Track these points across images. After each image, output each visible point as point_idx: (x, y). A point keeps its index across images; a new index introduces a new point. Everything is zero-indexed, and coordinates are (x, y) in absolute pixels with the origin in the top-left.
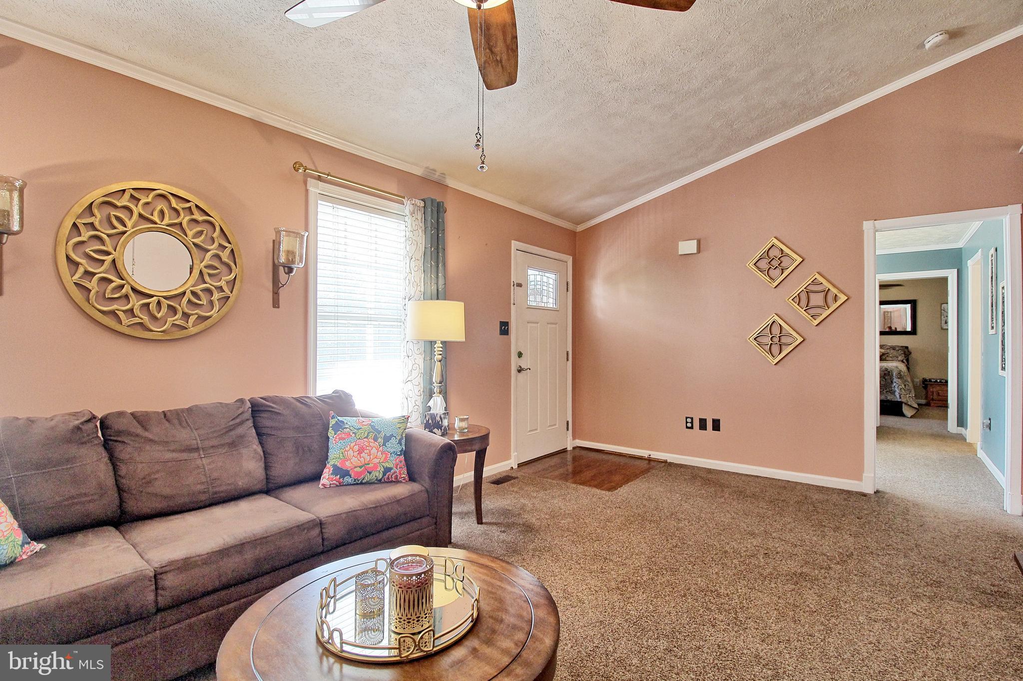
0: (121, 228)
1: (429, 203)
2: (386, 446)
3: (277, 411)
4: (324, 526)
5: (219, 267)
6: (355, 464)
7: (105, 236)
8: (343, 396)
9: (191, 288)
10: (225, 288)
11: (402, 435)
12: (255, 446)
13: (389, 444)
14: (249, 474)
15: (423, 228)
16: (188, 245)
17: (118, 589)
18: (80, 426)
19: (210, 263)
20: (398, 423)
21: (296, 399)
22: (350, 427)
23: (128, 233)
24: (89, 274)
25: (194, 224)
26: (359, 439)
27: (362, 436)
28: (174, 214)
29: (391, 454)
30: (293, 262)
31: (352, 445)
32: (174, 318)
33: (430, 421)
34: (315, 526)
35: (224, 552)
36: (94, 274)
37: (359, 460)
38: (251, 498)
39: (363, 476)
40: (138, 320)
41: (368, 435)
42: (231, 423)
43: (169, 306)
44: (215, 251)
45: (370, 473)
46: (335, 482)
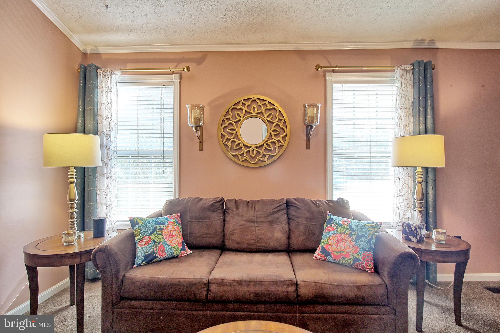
0: (239, 118)
1: (416, 65)
2: (357, 242)
3: (298, 207)
4: (299, 287)
5: (278, 130)
6: (334, 249)
7: (233, 123)
8: (341, 202)
9: (266, 142)
10: (281, 141)
11: (372, 237)
12: (284, 225)
13: (359, 241)
14: (277, 239)
15: (412, 84)
16: (265, 122)
17: (192, 284)
18: (214, 204)
19: (274, 129)
20: (370, 227)
21: (312, 202)
22: (335, 223)
23: (242, 120)
24: (228, 140)
25: (267, 111)
26: (339, 233)
27: (341, 231)
28: (259, 107)
29: (360, 249)
30: (313, 122)
31: (334, 236)
32: (259, 157)
33: (407, 229)
34: (292, 284)
35: (240, 283)
36: (230, 139)
37: (337, 247)
38: (277, 253)
39: (339, 259)
40: (246, 158)
41: (345, 232)
42: (272, 211)
43: (257, 151)
44: (277, 123)
45: (344, 258)
46: (321, 257)
